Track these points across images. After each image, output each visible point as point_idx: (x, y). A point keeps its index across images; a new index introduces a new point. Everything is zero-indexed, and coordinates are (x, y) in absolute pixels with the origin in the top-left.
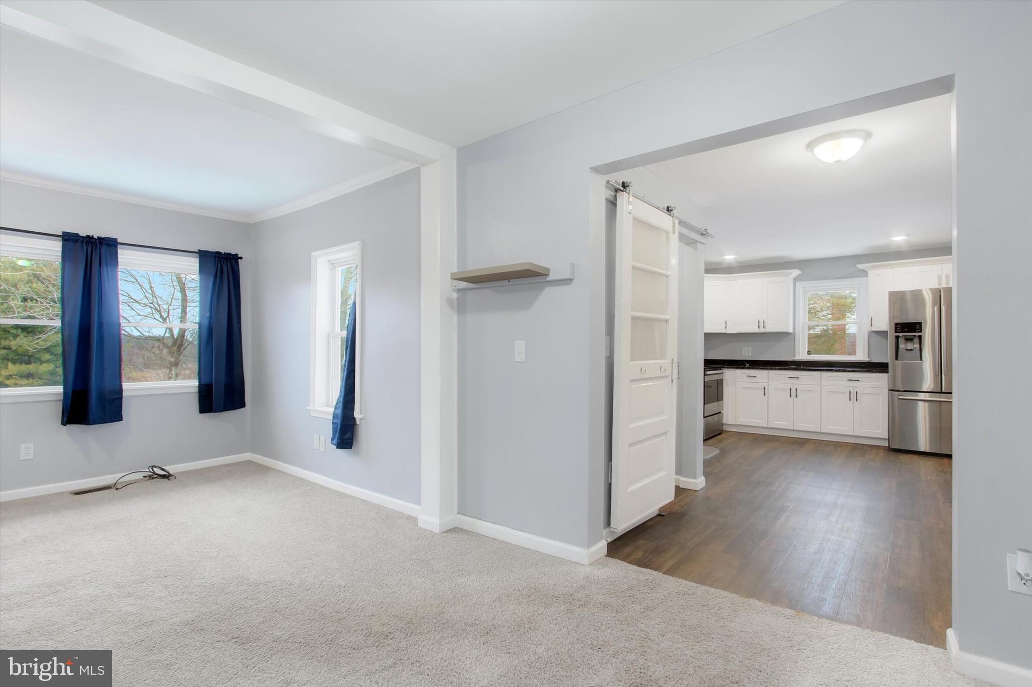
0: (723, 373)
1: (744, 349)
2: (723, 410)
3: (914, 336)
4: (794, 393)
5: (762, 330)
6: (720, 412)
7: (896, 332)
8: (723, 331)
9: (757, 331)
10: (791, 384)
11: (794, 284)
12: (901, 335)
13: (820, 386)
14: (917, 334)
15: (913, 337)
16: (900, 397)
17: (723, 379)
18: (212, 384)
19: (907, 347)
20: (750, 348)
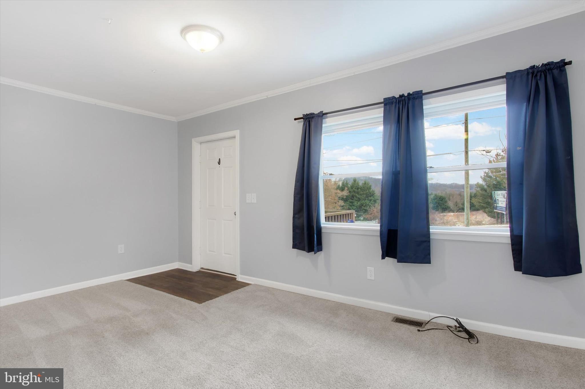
18: (522, 236)
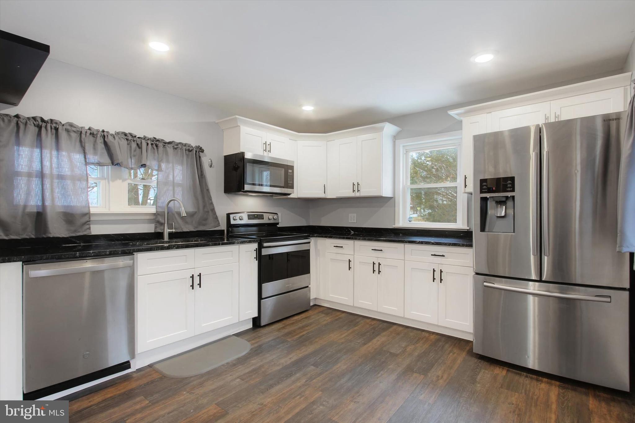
0: (309, 243)
1: (350, 215)
2: (310, 284)
3: (507, 197)
4: (377, 268)
5: (357, 194)
6: (308, 287)
7: (481, 192)
8: (322, 195)
9: (352, 195)
10: (374, 257)
11: (394, 142)
12: (488, 195)
13: (404, 261)
14: (509, 194)
15: (504, 199)
16: (485, 284)
17: (310, 249)
19: (497, 213)
20: (355, 215)
